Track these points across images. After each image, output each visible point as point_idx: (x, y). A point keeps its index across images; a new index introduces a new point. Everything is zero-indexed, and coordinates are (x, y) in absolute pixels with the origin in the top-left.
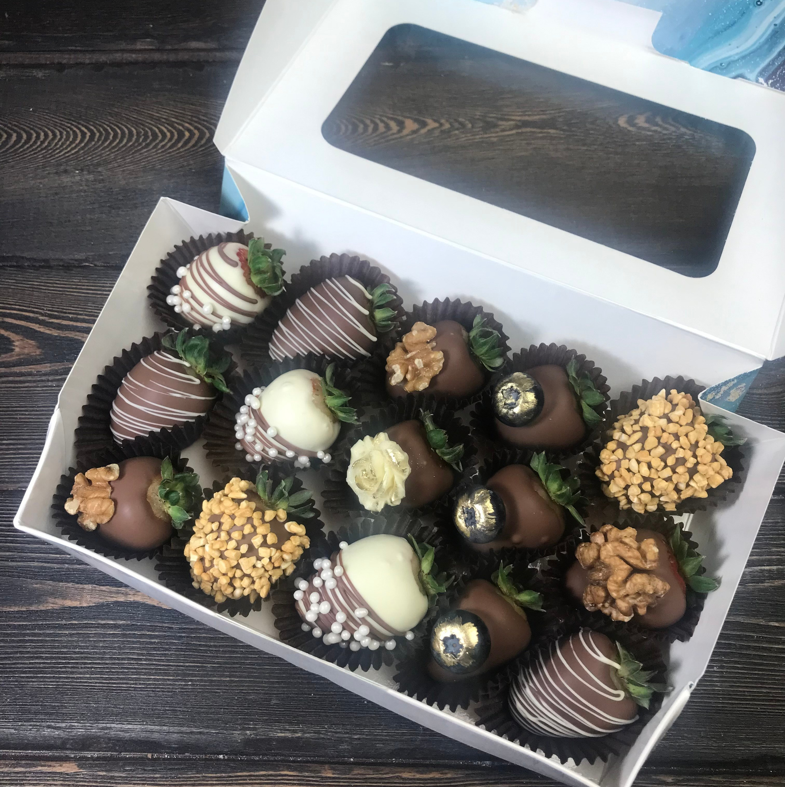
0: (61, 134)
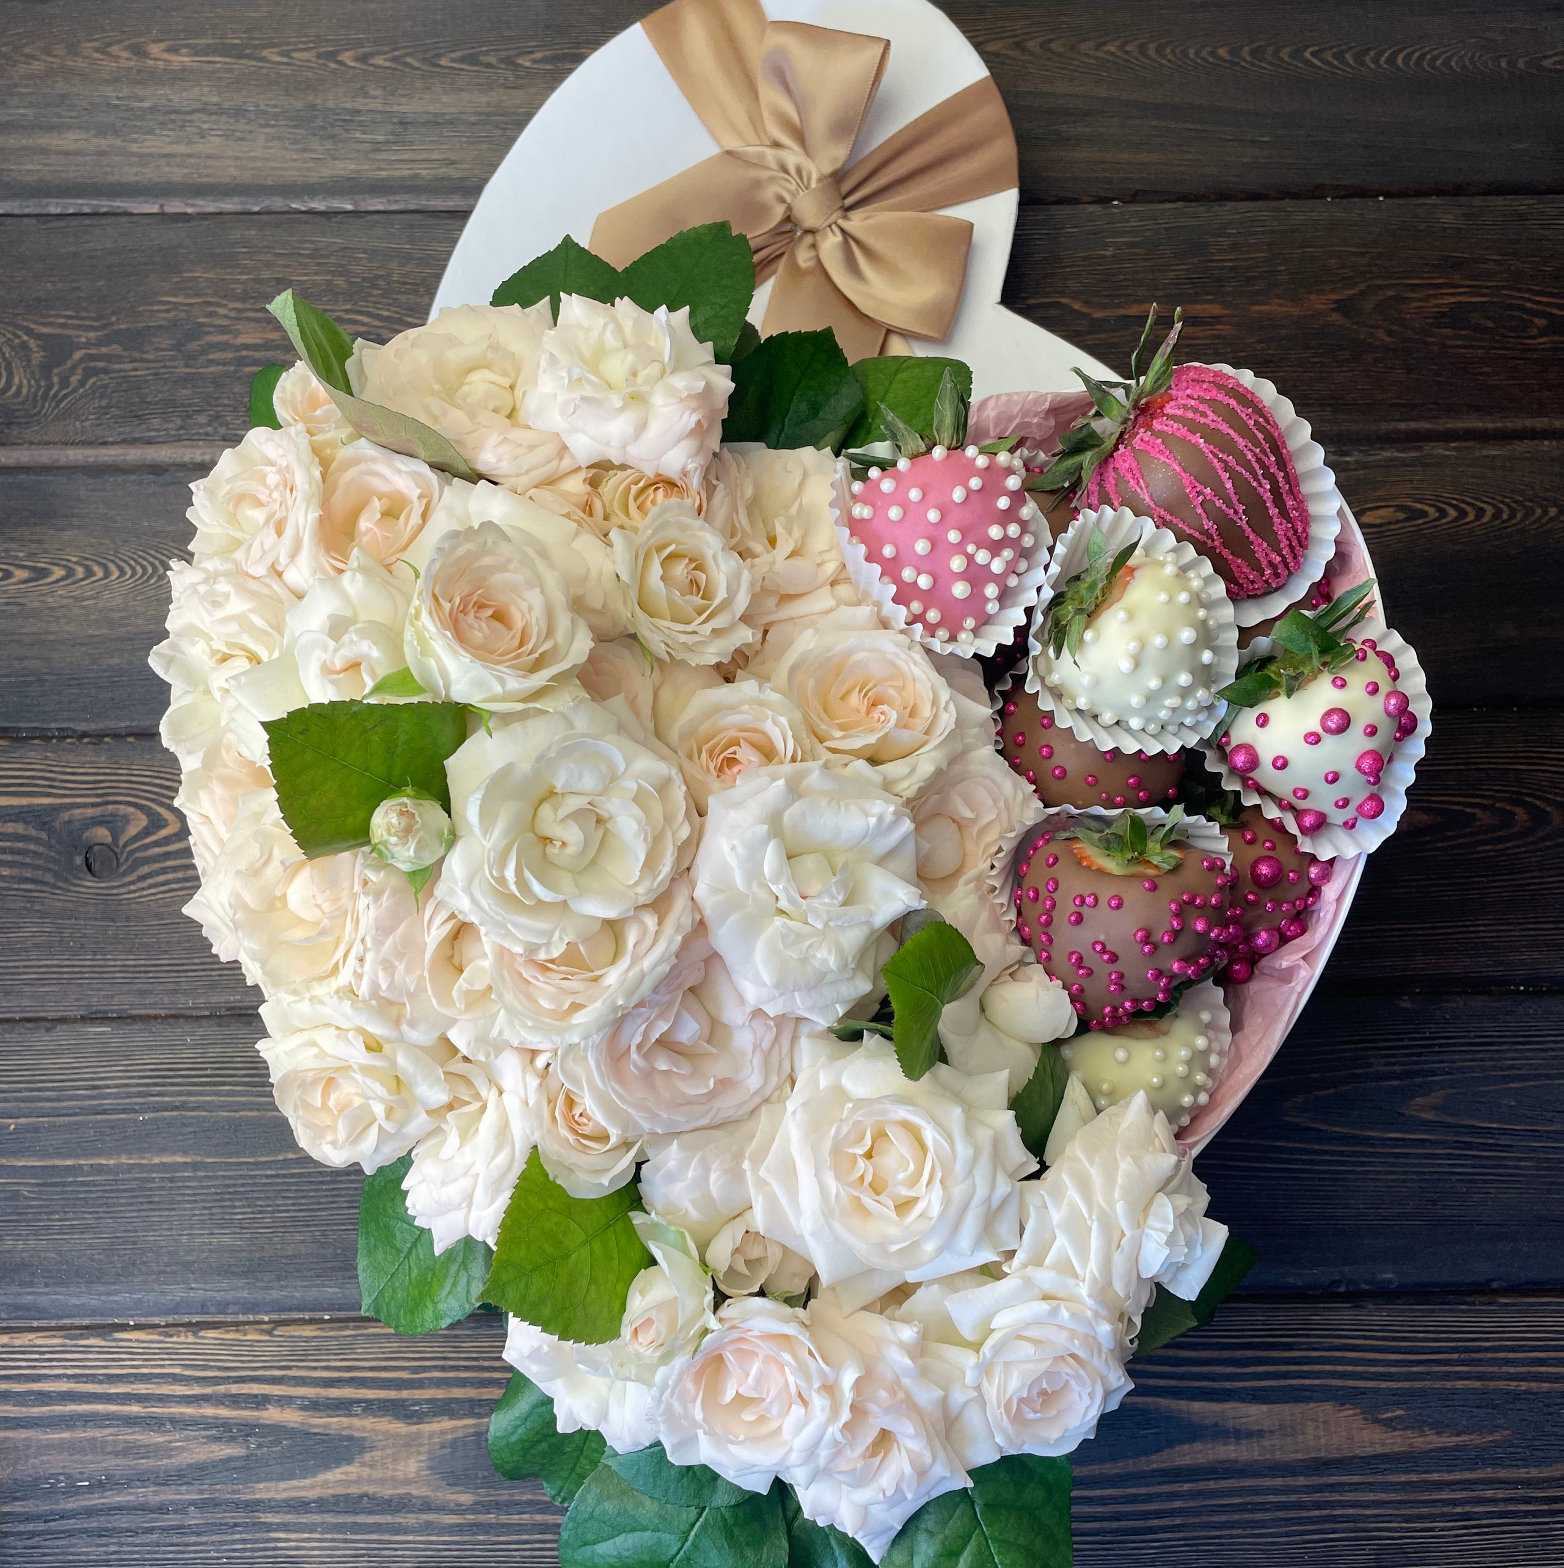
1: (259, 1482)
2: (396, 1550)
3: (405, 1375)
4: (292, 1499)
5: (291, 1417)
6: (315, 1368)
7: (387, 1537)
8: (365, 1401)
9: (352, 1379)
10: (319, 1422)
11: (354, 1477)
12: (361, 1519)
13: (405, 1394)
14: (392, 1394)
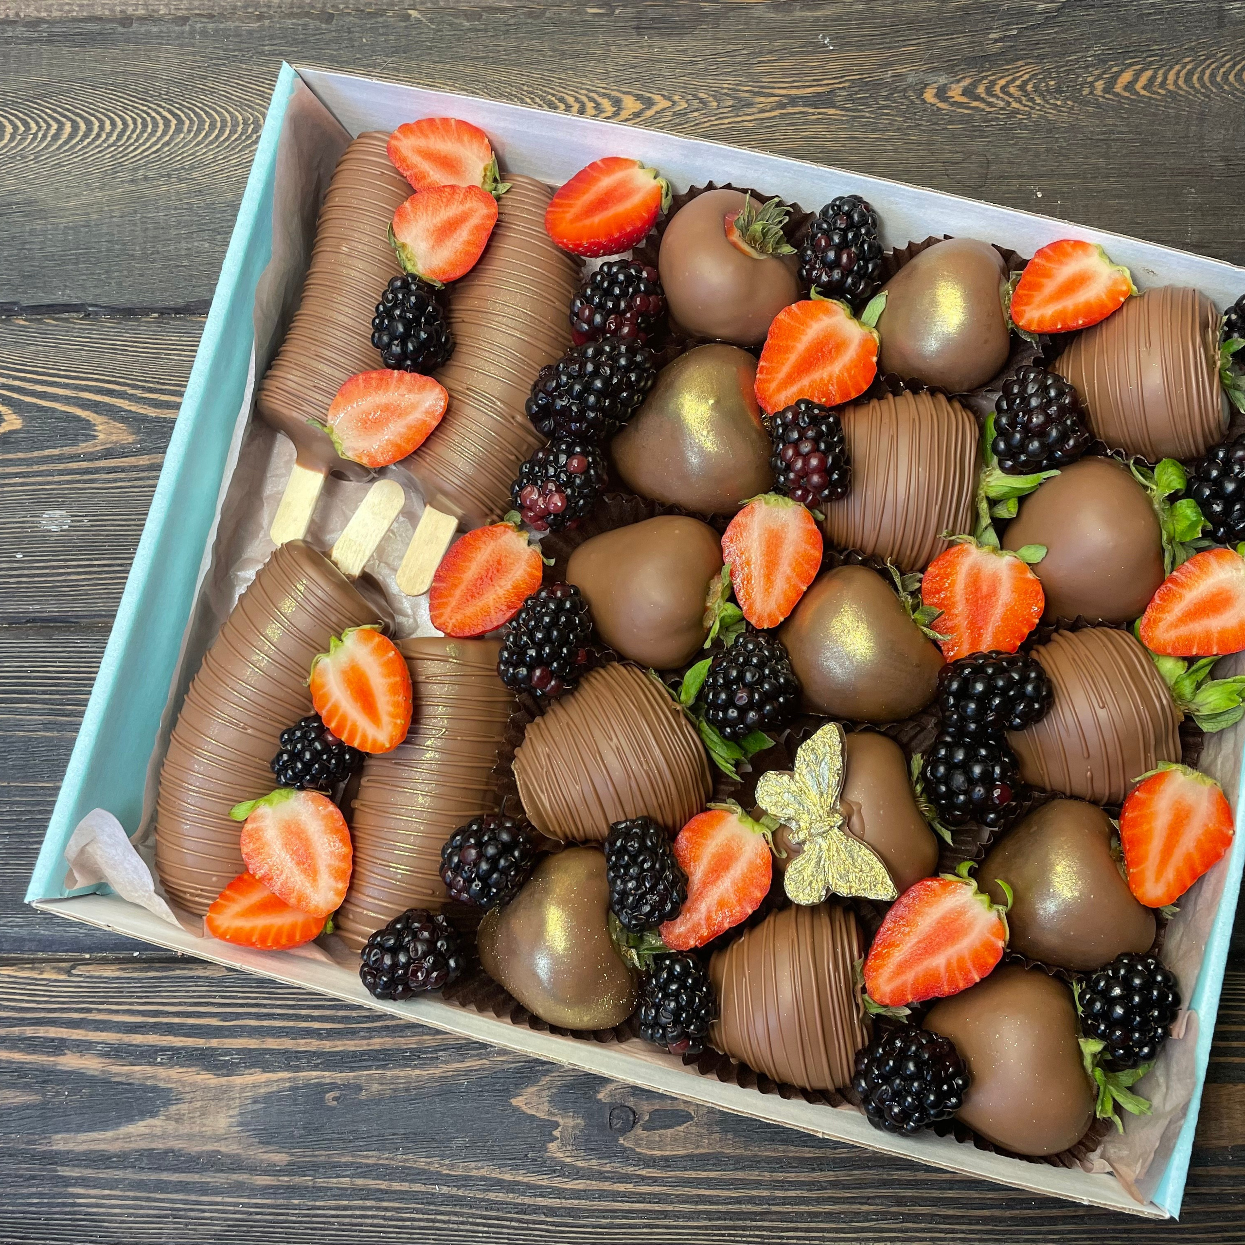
0: (135, 121)
1: (57, 1132)
2: (204, 1211)
3: (215, 1022)
4: (91, 1152)
5: (91, 1064)
6: (117, 1012)
7: (193, 1197)
8: (171, 1049)
9: (156, 1024)
10: (119, 1070)
11: (158, 1131)
12: (165, 1176)
13: (214, 1043)
14: (200, 1043)
